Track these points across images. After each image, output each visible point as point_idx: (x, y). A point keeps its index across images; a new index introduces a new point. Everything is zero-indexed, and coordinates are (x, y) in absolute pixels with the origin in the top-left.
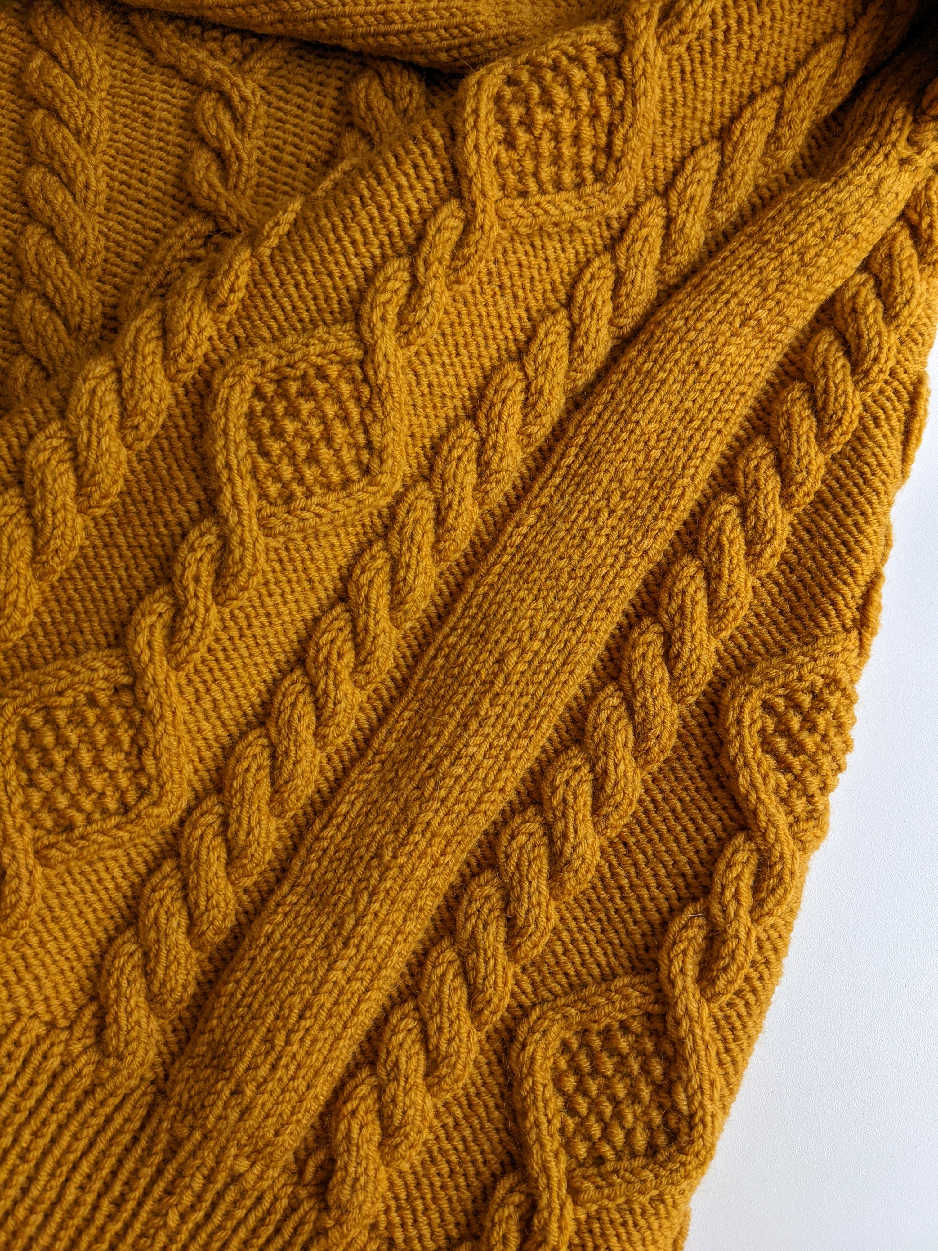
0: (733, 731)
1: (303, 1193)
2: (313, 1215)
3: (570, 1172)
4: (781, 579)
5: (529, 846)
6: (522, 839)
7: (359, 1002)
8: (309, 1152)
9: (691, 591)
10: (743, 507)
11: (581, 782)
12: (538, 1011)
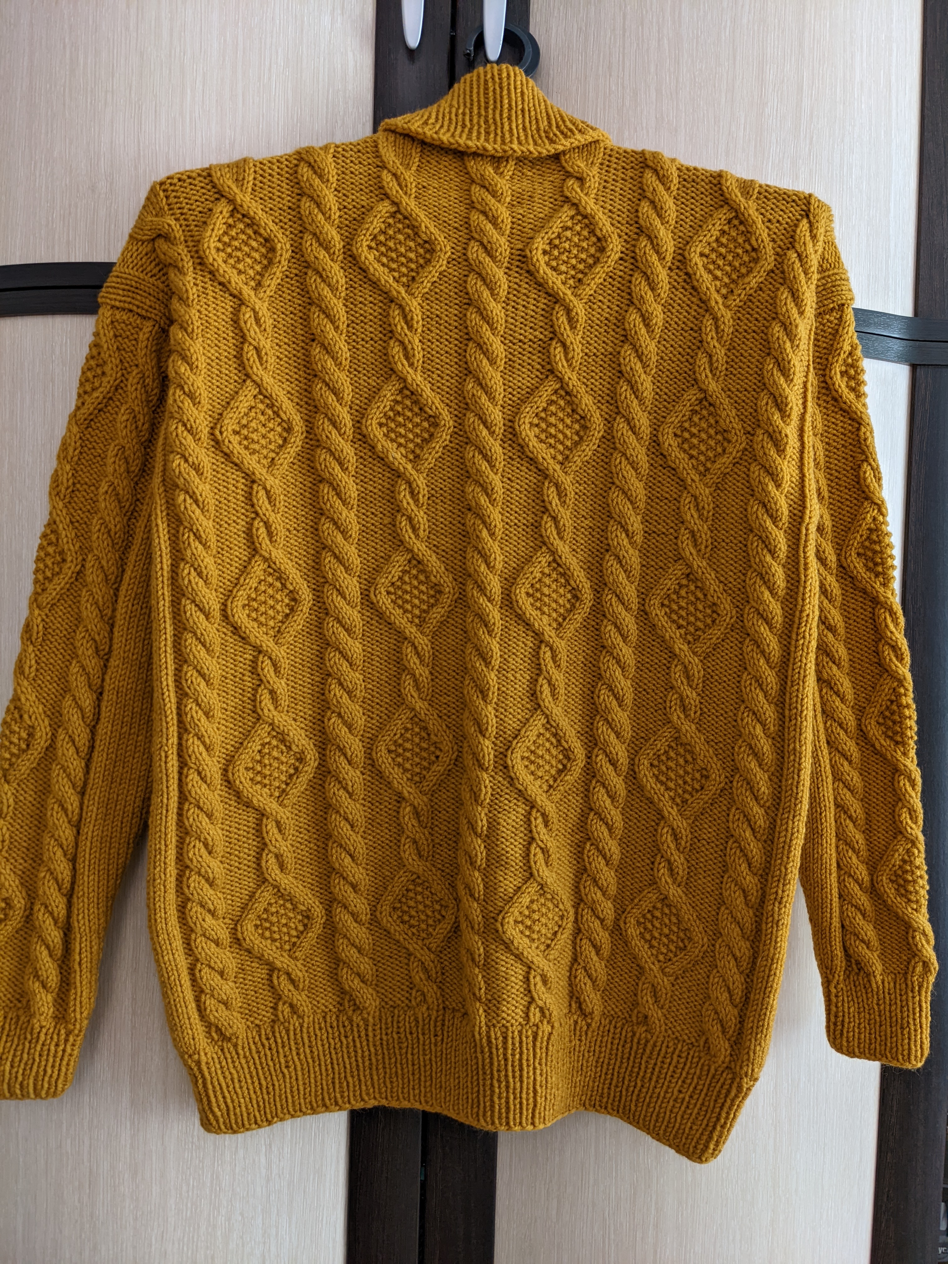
0: (241, 787)
1: (220, 1043)
2: (229, 1045)
3: (290, 956)
4: (224, 716)
5: (197, 885)
6: (192, 885)
7: (180, 982)
8: (209, 1032)
9: (196, 750)
10: (196, 701)
11: (199, 850)
12: (239, 926)
